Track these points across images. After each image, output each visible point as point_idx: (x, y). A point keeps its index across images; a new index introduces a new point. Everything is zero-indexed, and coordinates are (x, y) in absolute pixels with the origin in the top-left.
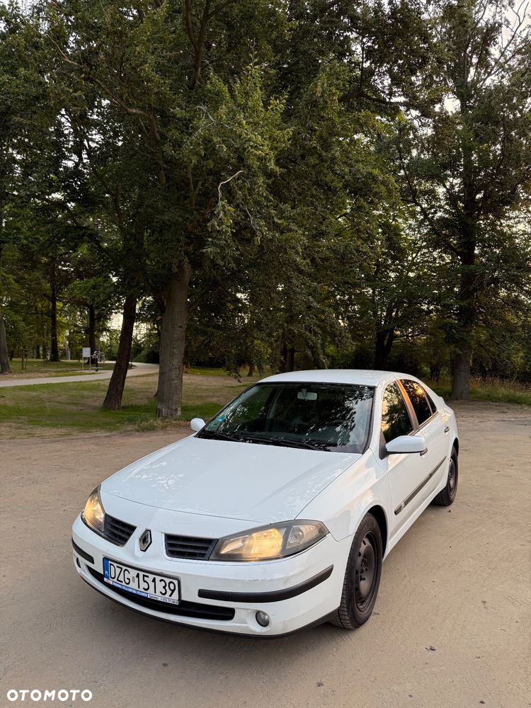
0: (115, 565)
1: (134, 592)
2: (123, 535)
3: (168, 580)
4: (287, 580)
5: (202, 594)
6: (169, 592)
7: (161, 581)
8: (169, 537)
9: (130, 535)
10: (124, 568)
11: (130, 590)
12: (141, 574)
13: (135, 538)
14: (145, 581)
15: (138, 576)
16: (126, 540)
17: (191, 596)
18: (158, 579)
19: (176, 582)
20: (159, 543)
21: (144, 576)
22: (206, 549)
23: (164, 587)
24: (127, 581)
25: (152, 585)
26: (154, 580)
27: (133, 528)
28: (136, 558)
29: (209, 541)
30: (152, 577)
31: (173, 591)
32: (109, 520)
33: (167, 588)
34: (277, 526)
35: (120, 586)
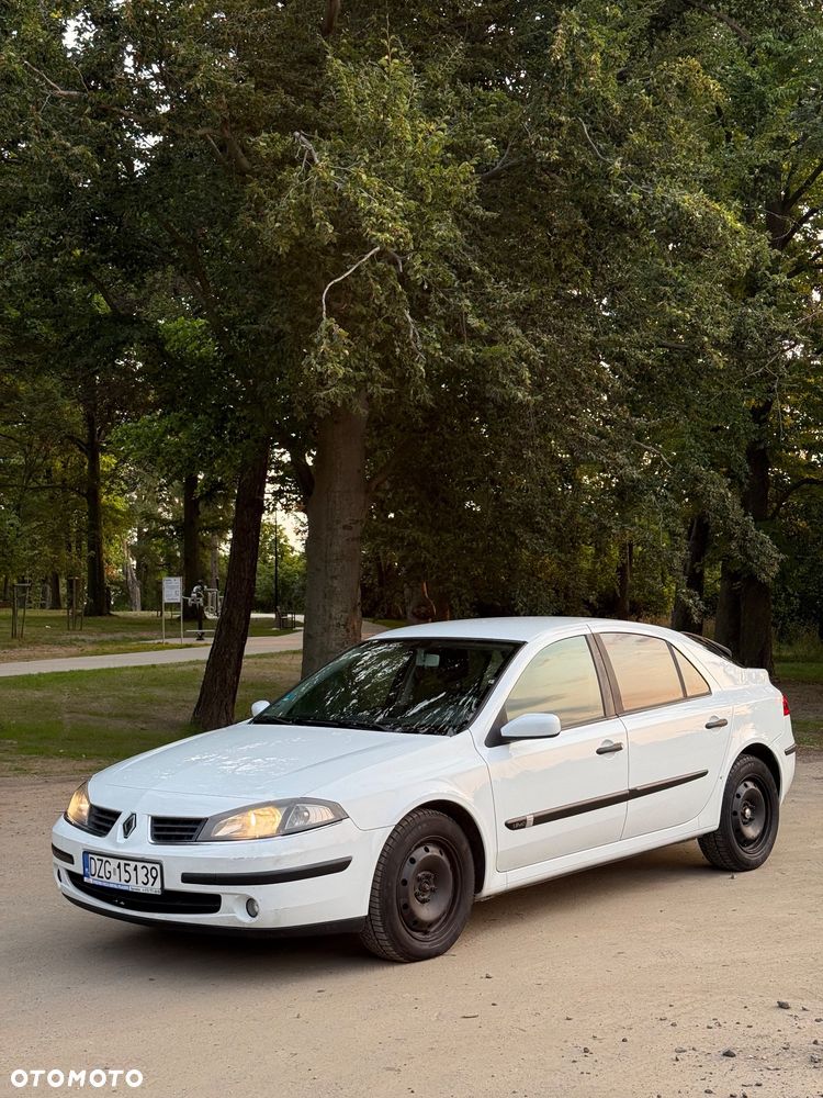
0: (96, 857)
1: (116, 887)
2: (106, 825)
3: (149, 866)
4: (278, 860)
5: (187, 878)
6: (151, 880)
7: (143, 867)
8: (156, 821)
9: (113, 823)
10: (105, 859)
11: (111, 886)
12: (122, 862)
13: (118, 826)
14: (126, 871)
15: (119, 867)
16: (108, 830)
17: (174, 884)
18: (140, 865)
19: (158, 867)
20: (144, 828)
21: (126, 865)
22: (194, 830)
23: (146, 875)
24: (108, 875)
25: (133, 873)
26: (136, 869)
27: (116, 815)
28: (118, 845)
29: (199, 822)
30: (133, 864)
31: (155, 878)
32: (94, 811)
33: (149, 875)
34: (277, 804)
35: (100, 883)
